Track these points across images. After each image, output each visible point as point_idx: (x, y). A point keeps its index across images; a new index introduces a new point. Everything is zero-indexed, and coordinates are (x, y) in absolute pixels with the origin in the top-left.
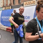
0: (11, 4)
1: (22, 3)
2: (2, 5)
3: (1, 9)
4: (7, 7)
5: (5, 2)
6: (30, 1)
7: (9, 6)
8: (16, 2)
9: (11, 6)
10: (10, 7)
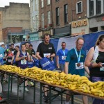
9: (53, 29)
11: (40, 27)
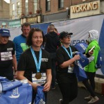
0: (41, 11)
1: (67, 8)
2: (21, 14)
3: (18, 22)
4: (32, 17)
5: (27, 7)
6: (86, 4)
7: (37, 16)
8: (52, 6)
9: (41, 15)
10: (39, 17)
11: (23, 14)
